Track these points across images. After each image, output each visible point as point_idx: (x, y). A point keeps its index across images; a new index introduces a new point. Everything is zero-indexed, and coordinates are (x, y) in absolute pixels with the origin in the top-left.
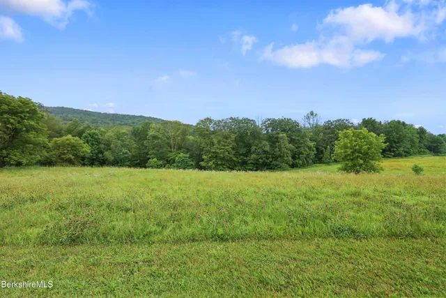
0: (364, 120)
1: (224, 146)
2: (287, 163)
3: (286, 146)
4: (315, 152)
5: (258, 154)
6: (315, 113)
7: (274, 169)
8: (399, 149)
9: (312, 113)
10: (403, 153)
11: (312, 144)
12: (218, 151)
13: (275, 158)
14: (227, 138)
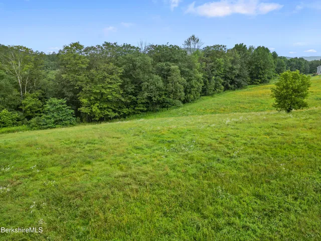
0: (236, 46)
1: (111, 83)
2: (180, 99)
3: (178, 80)
4: (203, 84)
5: (151, 91)
6: (196, 37)
7: (167, 107)
8: (265, 76)
9: (193, 38)
10: (267, 79)
11: (200, 75)
13: (167, 94)
14: (112, 74)
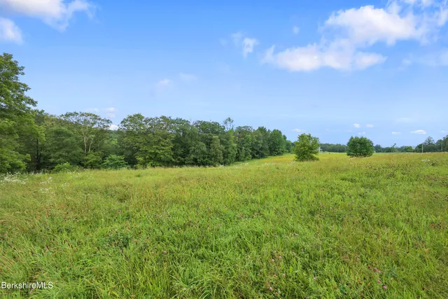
0: (259, 128)
1: (164, 146)
2: (219, 161)
3: (218, 147)
4: (237, 152)
5: (197, 154)
6: (231, 118)
10: (281, 152)
12: (157, 151)
